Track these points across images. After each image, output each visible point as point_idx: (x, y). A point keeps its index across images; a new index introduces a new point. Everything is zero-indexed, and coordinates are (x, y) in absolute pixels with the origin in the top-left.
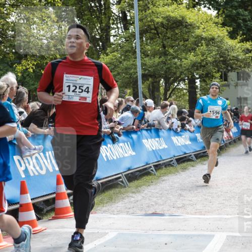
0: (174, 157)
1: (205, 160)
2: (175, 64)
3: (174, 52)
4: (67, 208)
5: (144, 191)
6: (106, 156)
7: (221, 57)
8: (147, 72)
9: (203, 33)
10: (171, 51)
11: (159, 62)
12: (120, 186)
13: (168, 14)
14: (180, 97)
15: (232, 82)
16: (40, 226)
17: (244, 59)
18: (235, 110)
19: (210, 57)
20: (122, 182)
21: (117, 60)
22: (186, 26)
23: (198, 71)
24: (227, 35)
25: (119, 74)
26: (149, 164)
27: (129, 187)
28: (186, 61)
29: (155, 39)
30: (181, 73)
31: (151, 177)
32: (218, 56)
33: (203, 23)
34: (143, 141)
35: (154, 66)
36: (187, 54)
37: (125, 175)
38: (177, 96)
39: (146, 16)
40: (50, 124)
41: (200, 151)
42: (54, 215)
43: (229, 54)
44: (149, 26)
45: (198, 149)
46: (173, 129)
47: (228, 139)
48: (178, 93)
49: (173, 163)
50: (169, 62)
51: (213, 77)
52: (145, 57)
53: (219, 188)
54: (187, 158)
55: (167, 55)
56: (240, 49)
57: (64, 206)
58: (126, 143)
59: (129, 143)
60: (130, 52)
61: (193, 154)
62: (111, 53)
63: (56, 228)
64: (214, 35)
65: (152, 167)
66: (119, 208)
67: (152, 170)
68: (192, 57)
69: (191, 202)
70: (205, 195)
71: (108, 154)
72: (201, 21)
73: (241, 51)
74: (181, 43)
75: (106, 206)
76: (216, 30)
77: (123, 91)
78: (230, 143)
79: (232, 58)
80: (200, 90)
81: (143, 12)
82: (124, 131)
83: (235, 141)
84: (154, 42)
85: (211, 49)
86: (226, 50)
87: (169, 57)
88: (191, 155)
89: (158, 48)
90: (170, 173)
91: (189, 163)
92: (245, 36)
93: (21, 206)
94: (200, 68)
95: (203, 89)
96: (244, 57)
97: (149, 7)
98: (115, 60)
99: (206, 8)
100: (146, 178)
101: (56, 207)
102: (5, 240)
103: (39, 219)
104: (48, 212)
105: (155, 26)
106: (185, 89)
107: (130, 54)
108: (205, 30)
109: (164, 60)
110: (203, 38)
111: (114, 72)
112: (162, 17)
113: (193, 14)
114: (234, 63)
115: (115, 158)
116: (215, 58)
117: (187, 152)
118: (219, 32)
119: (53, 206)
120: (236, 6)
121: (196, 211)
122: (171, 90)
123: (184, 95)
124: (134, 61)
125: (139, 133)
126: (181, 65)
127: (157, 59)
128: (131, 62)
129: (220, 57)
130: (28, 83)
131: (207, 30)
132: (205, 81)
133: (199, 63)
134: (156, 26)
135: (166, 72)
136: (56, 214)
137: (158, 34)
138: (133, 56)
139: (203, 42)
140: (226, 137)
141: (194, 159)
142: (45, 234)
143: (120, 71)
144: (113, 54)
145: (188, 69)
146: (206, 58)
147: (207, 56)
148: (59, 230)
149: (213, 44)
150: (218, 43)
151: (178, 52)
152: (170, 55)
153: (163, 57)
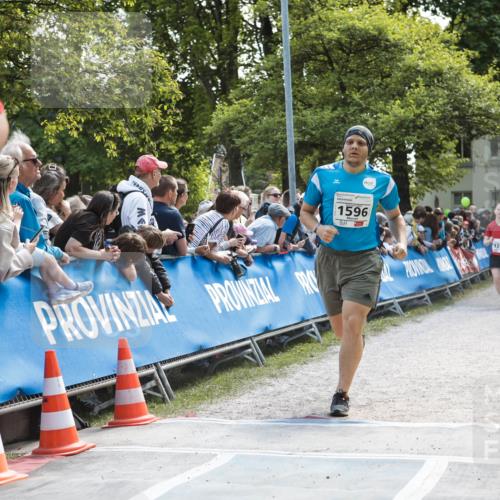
1: (420, 314)
3: (361, 99)
4: (138, 405)
5: (294, 373)
6: (221, 304)
7: (456, 108)
8: (308, 137)
9: (420, 62)
10: (356, 96)
11: (332, 118)
12: (246, 363)
13: (350, 23)
16: (83, 440)
18: (484, 215)
19: (433, 110)
20: (252, 355)
21: (249, 113)
22: (386, 48)
23: (410, 137)
24: (468, 66)
25: (252, 141)
26: (308, 320)
27: (266, 366)
28: (386, 116)
29: (325, 72)
31: (310, 346)
32: (449, 107)
33: (420, 42)
34: (297, 274)
35: (322, 127)
36: (386, 102)
37: (258, 342)
39: (307, 28)
40: (110, 240)
41: (411, 295)
42: (112, 420)
43: (472, 103)
44: (313, 46)
45: (408, 292)
47: (469, 273)
51: (441, 148)
52: (305, 109)
54: (385, 309)
55: (348, 104)
56: (493, 93)
57: (133, 402)
58: (261, 279)
59: (267, 278)
60: (274, 99)
61: (398, 301)
62: (237, 100)
63: (114, 445)
64: (442, 65)
65: (314, 325)
66: (242, 406)
67: (313, 333)
68: (397, 109)
70: (414, 382)
71: (225, 300)
72: (416, 38)
73: (495, 98)
74: (377, 81)
75: (217, 403)
76: (447, 55)
77: (265, 176)
78: (473, 281)
79: (476, 112)
80: (416, 175)
81: (302, 19)
82: (258, 254)
83: (482, 277)
84: (323, 78)
85: (436, 93)
86: (466, 95)
87: (352, 109)
88: (392, 304)
89: (331, 90)
91: (388, 318)
93: (46, 400)
94: (414, 131)
95: (423, 173)
97: (312, 10)
98: (245, 114)
99: (429, 13)
100: (299, 348)
101: (117, 404)
102: (11, 466)
103: (82, 426)
104: (102, 412)
105: (324, 47)
107: (275, 103)
108: (424, 55)
109: (342, 115)
110: (419, 72)
111: (243, 137)
112: (339, 30)
113: (401, 24)
114: (481, 122)
115: (239, 308)
116: (443, 112)
117: (386, 298)
118: (451, 60)
119: (111, 402)
120: (487, 9)
124: (282, 116)
125: (288, 259)
127: (329, 112)
128: (277, 119)
129: (454, 110)
130: (75, 158)
131: (427, 56)
132: (425, 157)
133: (411, 122)
134: (327, 47)
136: (116, 417)
137: (331, 63)
138: (280, 106)
139: (419, 79)
140: (464, 267)
141: (398, 312)
142: (91, 455)
143: (255, 136)
144: (241, 101)
145: (389, 133)
146: (426, 112)
147: (426, 108)
148: (121, 448)
149: (440, 84)
150: (451, 82)
151: (370, 99)
152: (354, 106)
153: (339, 109)
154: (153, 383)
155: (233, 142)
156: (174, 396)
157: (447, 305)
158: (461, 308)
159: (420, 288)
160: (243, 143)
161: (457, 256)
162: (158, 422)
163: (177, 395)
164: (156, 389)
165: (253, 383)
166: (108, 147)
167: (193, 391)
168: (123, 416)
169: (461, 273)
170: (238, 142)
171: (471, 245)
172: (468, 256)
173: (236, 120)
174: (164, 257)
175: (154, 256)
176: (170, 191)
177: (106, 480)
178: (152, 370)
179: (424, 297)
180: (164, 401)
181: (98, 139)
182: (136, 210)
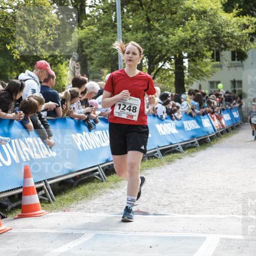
0: (159, 147)
1: (193, 152)
2: (161, 40)
3: (159, 26)
4: (35, 205)
5: (124, 186)
6: (82, 146)
7: (214, 33)
9: (194, 5)
10: (157, 25)
11: (143, 38)
12: (96, 180)
14: (165, 79)
15: (225, 62)
16: (4, 225)
17: (240, 36)
19: (201, 33)
20: (99, 175)
21: (93, 34)
23: (187, 49)
24: (221, 8)
25: (95, 51)
27: (107, 182)
28: (174, 37)
29: (138, 11)
30: (168, 51)
32: (210, 32)
36: (174, 28)
37: (103, 168)
38: (161, 78)
41: (188, 141)
42: (20, 213)
43: (223, 30)
45: (187, 139)
46: (157, 116)
47: (220, 128)
48: (163, 74)
49: (158, 155)
50: (154, 38)
51: (203, 56)
52: (127, 32)
53: (211, 184)
54: (173, 149)
55: (152, 30)
57: (33, 203)
58: (104, 131)
59: (107, 131)
60: (109, 26)
61: (180, 144)
62: (86, 26)
63: (23, 228)
64: (206, 7)
66: (95, 206)
69: (179, 200)
70: (194, 191)
71: (84, 144)
73: (236, 26)
74: (168, 16)
75: (81, 203)
77: (100, 71)
78: (222, 133)
79: (226, 35)
80: (189, 71)
82: (102, 117)
83: (227, 131)
84: (137, 14)
85: (202, 23)
86: (220, 25)
87: (154, 32)
88: (177, 146)
89: (142, 21)
90: (153, 166)
91: (175, 154)
92: (241, 10)
94: (190, 46)
95: (192, 70)
96: (240, 34)
98: (91, 35)
101: (23, 204)
103: (2, 218)
104: (13, 209)
106: (171, 70)
107: (109, 28)
108: (196, 1)
109: (148, 36)
110: (193, 10)
111: (90, 48)
114: (228, 41)
115: (91, 148)
116: (207, 35)
117: (173, 142)
118: (212, 4)
119: (19, 203)
121: (184, 210)
122: (155, 71)
123: (170, 76)
124: (114, 36)
126: (167, 42)
127: (140, 34)
128: (110, 38)
129: (213, 34)
131: (198, 2)
132: (194, 61)
133: (188, 40)
135: (150, 49)
136: (22, 212)
137: (141, 5)
138: (112, 31)
139: (193, 15)
140: (217, 125)
141: (180, 150)
142: (10, 234)
143: (97, 48)
144: (89, 27)
145: (175, 47)
146: (197, 35)
147: (197, 32)
148: (27, 230)
149: (205, 18)
150: (211, 17)
151: (165, 27)
152: (154, 30)
153: (146, 32)
154: (43, 192)
155: (84, 51)
156: (55, 199)
157: (208, 146)
158: (216, 148)
159: (193, 137)
160: (90, 52)
161: (213, 118)
162: (47, 215)
163: (57, 199)
164: (45, 195)
165: (101, 192)
166: (14, 53)
167: (66, 196)
168: (27, 211)
169: (216, 128)
170: (87, 51)
171: (221, 112)
172: (219, 118)
173: (86, 38)
174: (49, 118)
175: (43, 117)
176: (52, 79)
177: (20, 249)
178: (43, 184)
179: (195, 142)
180: (49, 202)
181: (8, 47)
182: (31, 91)
